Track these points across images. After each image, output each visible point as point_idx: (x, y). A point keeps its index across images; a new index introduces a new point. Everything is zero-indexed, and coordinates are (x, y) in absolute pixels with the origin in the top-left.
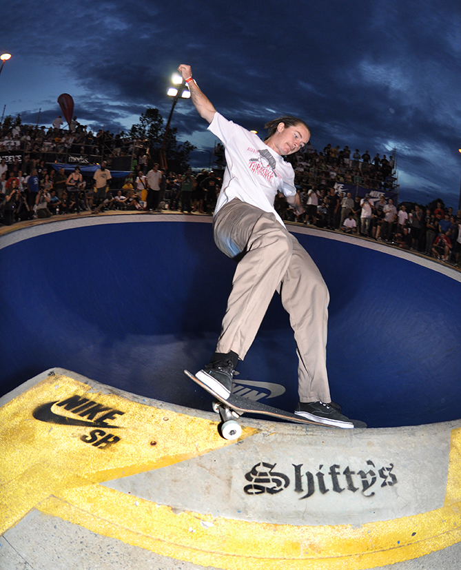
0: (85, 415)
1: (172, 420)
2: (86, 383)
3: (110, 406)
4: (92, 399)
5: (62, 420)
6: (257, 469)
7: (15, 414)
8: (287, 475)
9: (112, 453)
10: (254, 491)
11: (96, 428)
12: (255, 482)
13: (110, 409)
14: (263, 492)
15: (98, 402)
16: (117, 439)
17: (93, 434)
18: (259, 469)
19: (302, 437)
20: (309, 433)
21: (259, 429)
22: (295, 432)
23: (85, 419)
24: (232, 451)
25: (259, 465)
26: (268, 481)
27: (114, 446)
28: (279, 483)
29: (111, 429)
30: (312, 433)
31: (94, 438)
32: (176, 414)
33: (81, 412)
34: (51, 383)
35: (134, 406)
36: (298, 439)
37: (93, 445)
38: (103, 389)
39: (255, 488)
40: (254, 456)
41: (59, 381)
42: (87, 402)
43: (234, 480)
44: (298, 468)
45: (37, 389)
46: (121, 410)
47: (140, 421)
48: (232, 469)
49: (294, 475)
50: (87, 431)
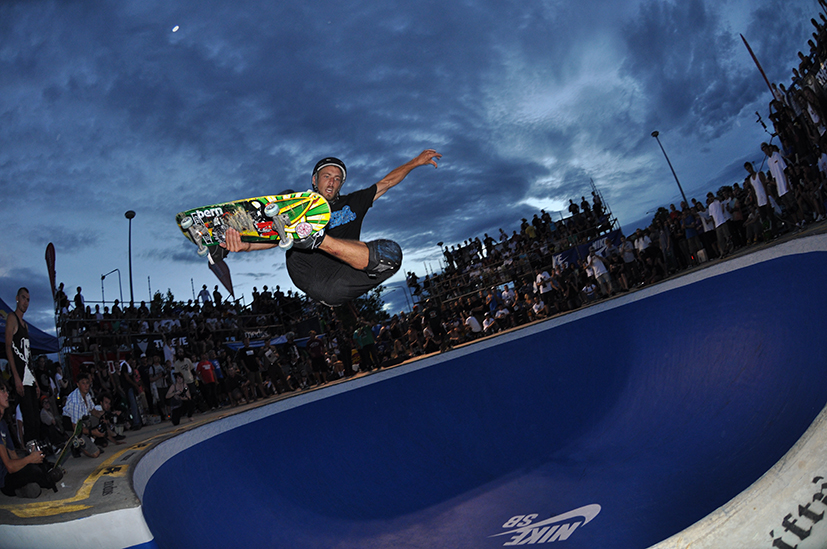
19: (727, 524)
20: (731, 513)
22: (714, 526)
30: (734, 511)
36: (723, 530)
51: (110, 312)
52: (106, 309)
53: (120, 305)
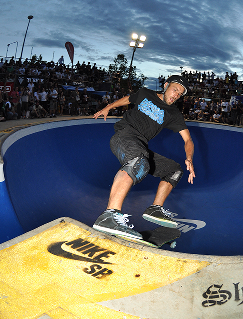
0: (87, 253)
1: (151, 259)
2: (88, 230)
3: (105, 248)
4: (92, 242)
5: (69, 256)
6: (211, 290)
7: (35, 248)
8: (230, 291)
9: (107, 282)
10: (209, 304)
11: (95, 264)
12: (209, 298)
13: (106, 250)
14: (215, 304)
15: (96, 244)
16: (110, 272)
17: (92, 267)
18: (212, 290)
19: (238, 265)
20: (242, 262)
21: (210, 262)
22: (234, 262)
23: (87, 256)
24: (193, 279)
25: (212, 287)
26: (218, 297)
27: (108, 277)
28: (225, 297)
29: (106, 265)
31: (93, 270)
32: (153, 254)
33: (84, 251)
34: (62, 228)
35: (123, 248)
36: (236, 266)
37: (92, 275)
38: (100, 235)
39: (210, 303)
40: (208, 281)
41: (68, 227)
42: (89, 244)
43: (195, 299)
44: (237, 286)
45: (53, 231)
46: (113, 251)
47: (128, 259)
48: (194, 291)
49: (235, 291)
50: (89, 265)
51: (9, 62)
52: (7, 61)
53: (14, 59)
